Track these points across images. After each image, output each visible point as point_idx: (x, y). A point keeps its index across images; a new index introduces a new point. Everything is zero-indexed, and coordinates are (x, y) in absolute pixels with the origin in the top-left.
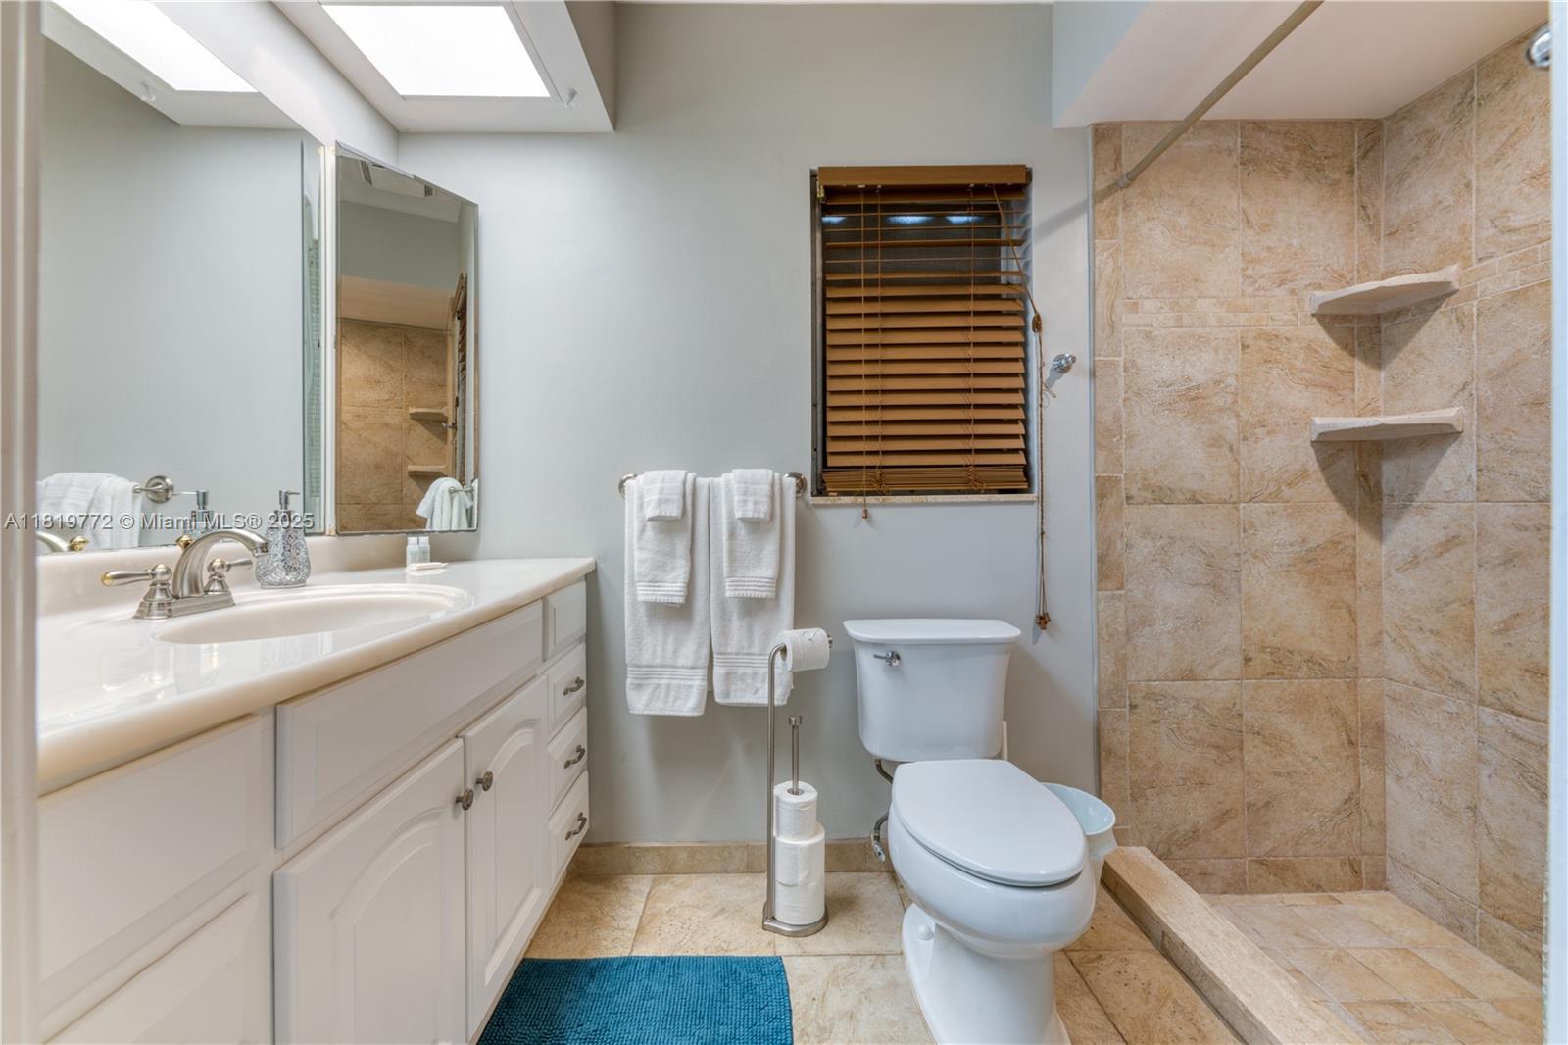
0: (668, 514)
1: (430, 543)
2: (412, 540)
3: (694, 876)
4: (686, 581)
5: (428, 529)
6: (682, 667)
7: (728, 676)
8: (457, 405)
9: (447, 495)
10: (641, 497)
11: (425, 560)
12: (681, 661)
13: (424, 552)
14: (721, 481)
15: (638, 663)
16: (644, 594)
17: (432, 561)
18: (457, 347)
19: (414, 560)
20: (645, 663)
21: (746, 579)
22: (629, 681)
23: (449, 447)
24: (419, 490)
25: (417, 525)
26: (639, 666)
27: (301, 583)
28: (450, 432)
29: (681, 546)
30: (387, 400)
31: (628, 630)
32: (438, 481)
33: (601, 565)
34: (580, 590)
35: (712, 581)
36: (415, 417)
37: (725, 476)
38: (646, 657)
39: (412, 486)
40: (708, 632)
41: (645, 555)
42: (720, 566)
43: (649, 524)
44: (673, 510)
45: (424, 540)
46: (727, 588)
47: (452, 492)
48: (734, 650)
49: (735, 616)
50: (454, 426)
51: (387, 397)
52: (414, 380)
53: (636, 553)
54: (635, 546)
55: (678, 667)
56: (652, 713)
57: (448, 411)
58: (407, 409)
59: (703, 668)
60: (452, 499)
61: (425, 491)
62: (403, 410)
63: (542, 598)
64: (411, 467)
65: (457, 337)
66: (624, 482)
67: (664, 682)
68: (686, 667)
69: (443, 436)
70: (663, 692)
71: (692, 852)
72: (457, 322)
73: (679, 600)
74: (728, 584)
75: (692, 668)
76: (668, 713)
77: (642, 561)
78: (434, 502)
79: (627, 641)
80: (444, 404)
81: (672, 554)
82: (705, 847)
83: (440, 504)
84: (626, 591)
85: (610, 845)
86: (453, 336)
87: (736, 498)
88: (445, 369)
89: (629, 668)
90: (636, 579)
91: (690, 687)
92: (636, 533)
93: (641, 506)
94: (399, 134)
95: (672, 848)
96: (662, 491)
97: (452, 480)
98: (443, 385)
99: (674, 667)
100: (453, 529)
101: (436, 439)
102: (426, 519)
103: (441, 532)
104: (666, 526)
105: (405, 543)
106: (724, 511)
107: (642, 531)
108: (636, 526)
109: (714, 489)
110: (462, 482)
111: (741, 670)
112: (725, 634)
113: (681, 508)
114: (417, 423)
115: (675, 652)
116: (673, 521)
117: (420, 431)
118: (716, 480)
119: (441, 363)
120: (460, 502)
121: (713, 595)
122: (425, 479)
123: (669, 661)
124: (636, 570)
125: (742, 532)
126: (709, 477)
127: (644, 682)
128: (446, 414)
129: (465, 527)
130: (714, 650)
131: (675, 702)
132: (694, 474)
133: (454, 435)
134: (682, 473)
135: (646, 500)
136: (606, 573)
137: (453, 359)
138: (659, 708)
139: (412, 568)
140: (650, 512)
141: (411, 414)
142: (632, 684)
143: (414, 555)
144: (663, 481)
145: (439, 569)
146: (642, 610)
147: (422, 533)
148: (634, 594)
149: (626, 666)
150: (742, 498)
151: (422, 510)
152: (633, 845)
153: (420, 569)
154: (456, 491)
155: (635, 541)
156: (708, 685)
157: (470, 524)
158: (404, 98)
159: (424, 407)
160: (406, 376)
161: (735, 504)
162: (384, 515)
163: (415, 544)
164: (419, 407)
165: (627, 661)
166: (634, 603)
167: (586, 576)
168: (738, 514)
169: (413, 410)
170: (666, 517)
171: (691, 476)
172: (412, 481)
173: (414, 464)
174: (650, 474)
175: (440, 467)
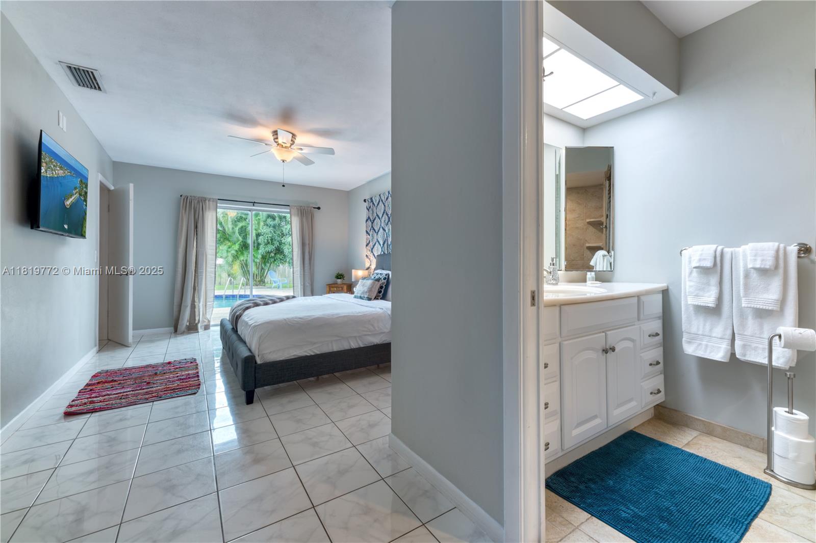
0: (704, 265)
1: (595, 275)
2: (589, 273)
3: (725, 441)
4: (717, 297)
5: (594, 270)
6: (715, 337)
7: (744, 347)
8: (607, 217)
9: (602, 257)
10: (690, 258)
11: (593, 281)
12: (714, 335)
13: (593, 278)
14: (740, 250)
15: (689, 332)
16: (691, 301)
17: (596, 281)
18: (607, 192)
19: (590, 281)
20: (693, 332)
21: (757, 299)
22: (684, 339)
23: (604, 236)
24: (591, 254)
25: (590, 269)
26: (689, 333)
27: (557, 284)
28: (604, 229)
29: (714, 280)
30: (578, 217)
31: (684, 317)
32: (599, 251)
33: (670, 288)
34: (660, 296)
35: (734, 298)
36: (589, 223)
37: (743, 247)
38: (694, 329)
39: (588, 253)
40: (731, 322)
41: (692, 284)
42: (739, 292)
43: (695, 269)
44: (708, 263)
45: (593, 273)
46: (743, 302)
47: (604, 256)
48: (749, 334)
49: (750, 318)
50: (606, 226)
51: (577, 216)
52: (589, 207)
53: (688, 283)
54: (687, 279)
55: (712, 337)
56: (697, 355)
57: (603, 219)
58: (586, 220)
59: (728, 340)
60: (604, 259)
61: (593, 255)
62: (584, 221)
63: (638, 296)
64: (588, 245)
65: (607, 188)
66: (682, 251)
67: (704, 343)
68: (717, 338)
69: (601, 230)
70: (704, 347)
71: (724, 430)
72: (608, 182)
73: (712, 305)
74: (743, 300)
75: (721, 338)
76: (706, 357)
77: (690, 286)
78: (597, 260)
79: (683, 321)
80: (602, 216)
81: (708, 284)
82: (733, 430)
83: (599, 260)
84: (682, 299)
85: (676, 411)
86: (606, 188)
87: (749, 258)
88: (602, 200)
89: (684, 333)
90: (687, 294)
91: (720, 347)
92: (687, 274)
93: (690, 262)
94: (584, 129)
95: (712, 423)
96: (701, 255)
97: (605, 252)
98: (601, 207)
99: (710, 336)
100: (605, 270)
101: (598, 232)
102: (594, 267)
103: (599, 271)
104: (704, 271)
105: (587, 274)
106: (741, 264)
107: (691, 273)
108: (687, 271)
109: (735, 253)
110: (609, 252)
111: (754, 345)
112: (743, 325)
113: (713, 262)
114: (590, 226)
115: (711, 330)
116: (709, 269)
117: (591, 229)
118: (737, 249)
119: (601, 198)
120: (607, 260)
121: (734, 305)
122: (594, 250)
123: (706, 333)
124: (687, 291)
125: (754, 275)
126: (733, 248)
127: (693, 341)
128: (602, 221)
129: (610, 270)
130: (735, 332)
131: (710, 353)
132: (723, 246)
133: (606, 230)
134: (714, 247)
135: (692, 259)
136: (673, 291)
137: (606, 197)
138: (701, 353)
139: (588, 283)
140: (695, 264)
141: (588, 222)
142: (686, 341)
143: (589, 278)
144: (702, 250)
145: (598, 284)
146: (691, 308)
147: (592, 271)
148: (686, 301)
149: (683, 332)
150: (753, 258)
151: (592, 263)
152: (689, 415)
153: (591, 284)
154: (605, 256)
155: (687, 278)
156: (732, 348)
157: (611, 269)
158: (586, 120)
159: (593, 218)
160: (585, 206)
161: (748, 261)
162: (577, 265)
163: (590, 275)
164: (591, 219)
165: (683, 330)
166: (687, 305)
167: (663, 291)
168: (750, 266)
169: (588, 220)
170: (704, 267)
171: (720, 248)
172: (588, 250)
173: (589, 243)
174: (695, 248)
175: (600, 244)
